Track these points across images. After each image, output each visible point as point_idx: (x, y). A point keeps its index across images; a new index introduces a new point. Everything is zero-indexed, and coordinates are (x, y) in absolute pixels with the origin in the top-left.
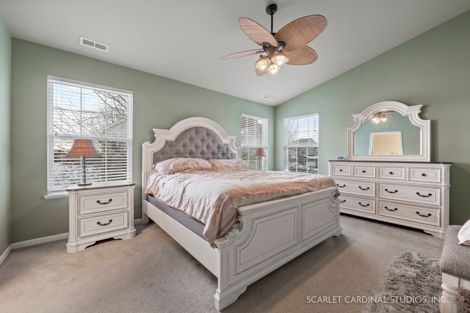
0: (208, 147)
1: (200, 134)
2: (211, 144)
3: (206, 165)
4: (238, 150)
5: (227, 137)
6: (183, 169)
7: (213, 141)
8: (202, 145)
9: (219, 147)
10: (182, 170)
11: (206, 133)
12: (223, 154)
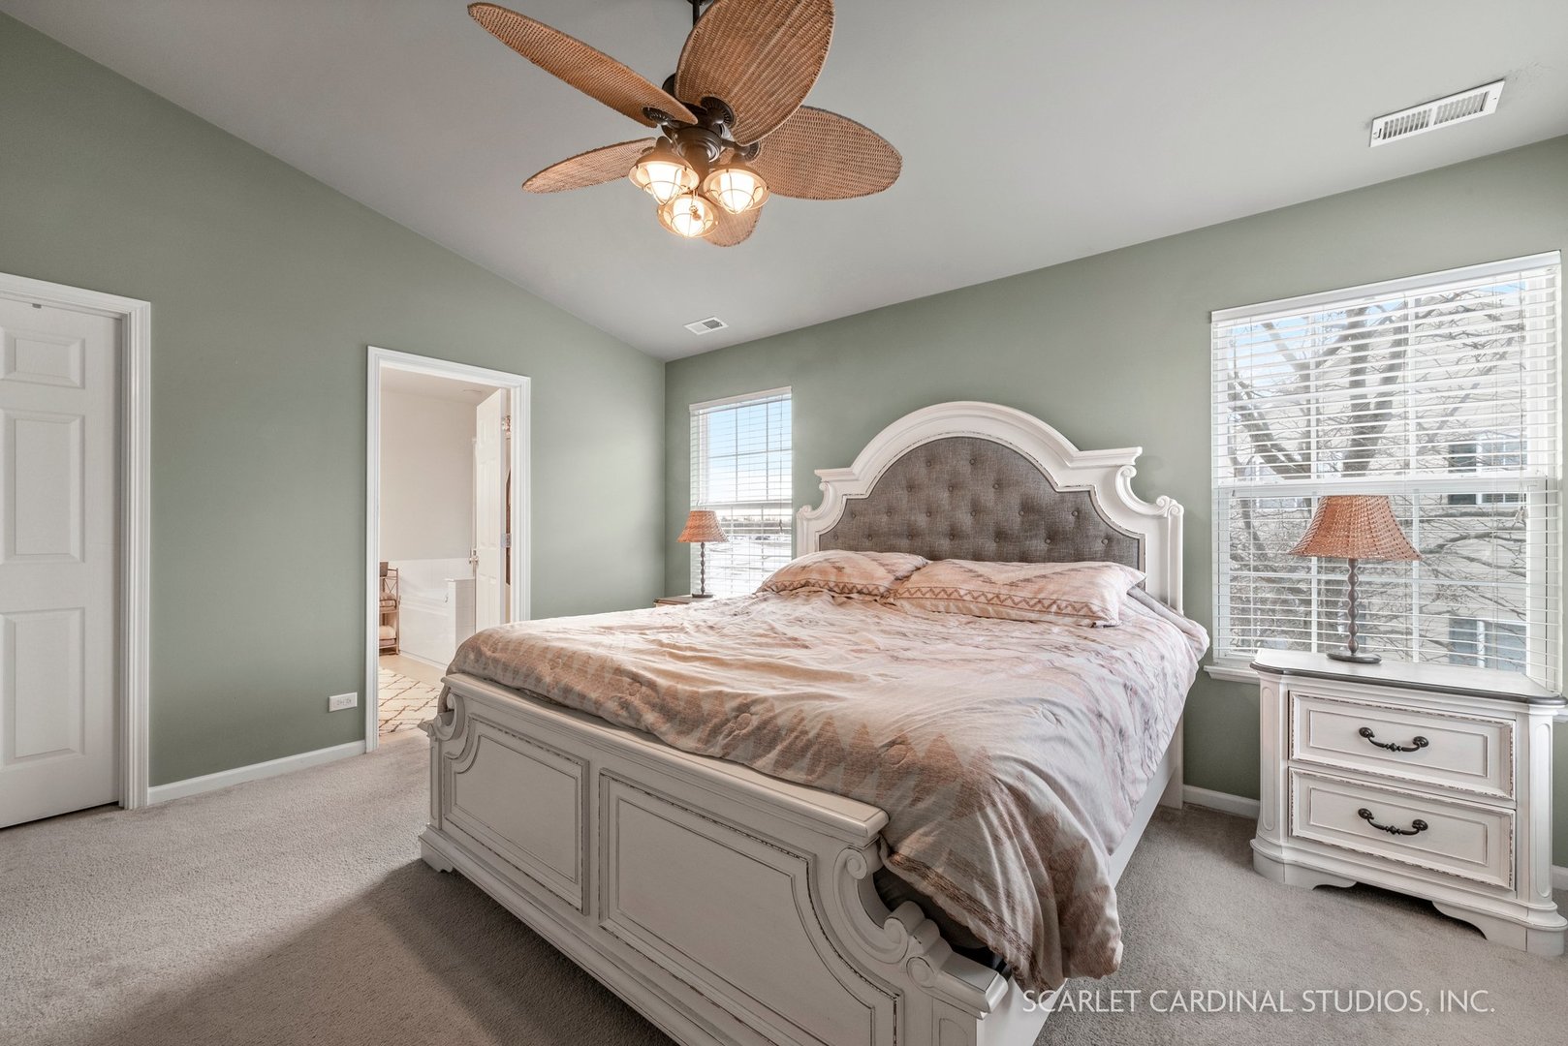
0: (976, 510)
1: (941, 463)
2: (988, 497)
3: (870, 576)
4: (1154, 517)
5: (1071, 459)
6: (795, 584)
7: (999, 485)
8: (951, 504)
9: (1028, 507)
10: (791, 588)
11: (969, 457)
12: (1053, 536)
